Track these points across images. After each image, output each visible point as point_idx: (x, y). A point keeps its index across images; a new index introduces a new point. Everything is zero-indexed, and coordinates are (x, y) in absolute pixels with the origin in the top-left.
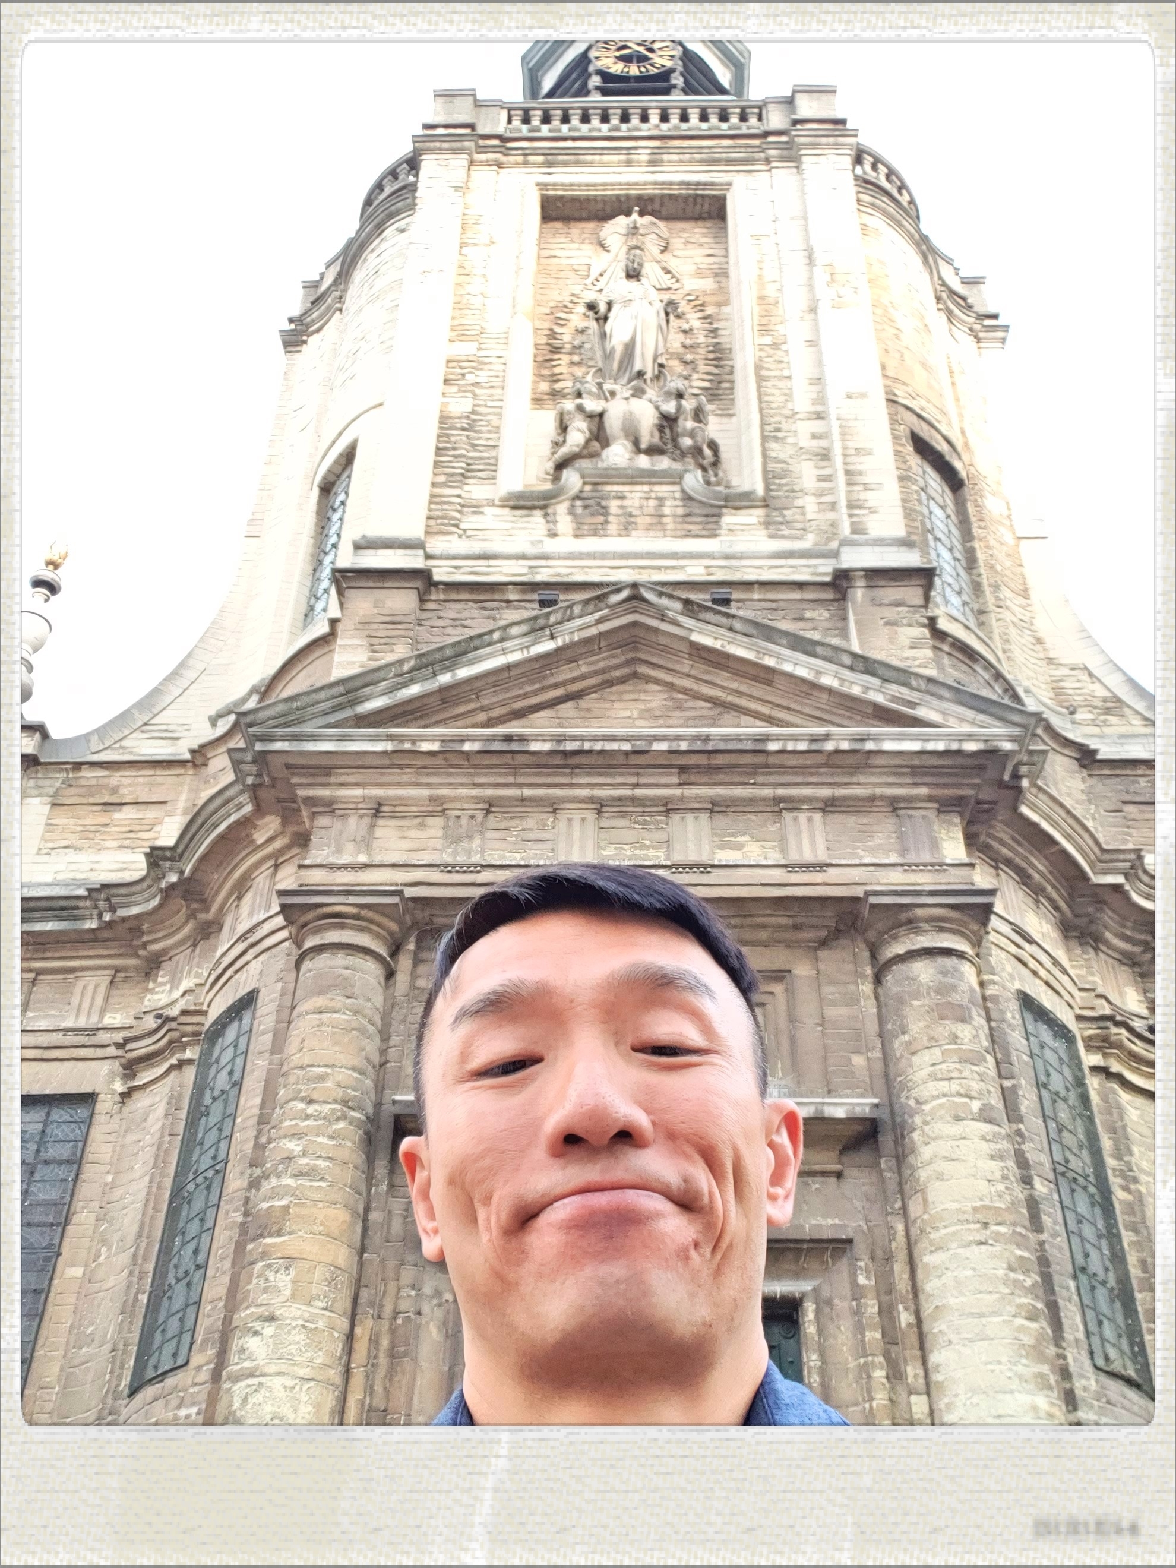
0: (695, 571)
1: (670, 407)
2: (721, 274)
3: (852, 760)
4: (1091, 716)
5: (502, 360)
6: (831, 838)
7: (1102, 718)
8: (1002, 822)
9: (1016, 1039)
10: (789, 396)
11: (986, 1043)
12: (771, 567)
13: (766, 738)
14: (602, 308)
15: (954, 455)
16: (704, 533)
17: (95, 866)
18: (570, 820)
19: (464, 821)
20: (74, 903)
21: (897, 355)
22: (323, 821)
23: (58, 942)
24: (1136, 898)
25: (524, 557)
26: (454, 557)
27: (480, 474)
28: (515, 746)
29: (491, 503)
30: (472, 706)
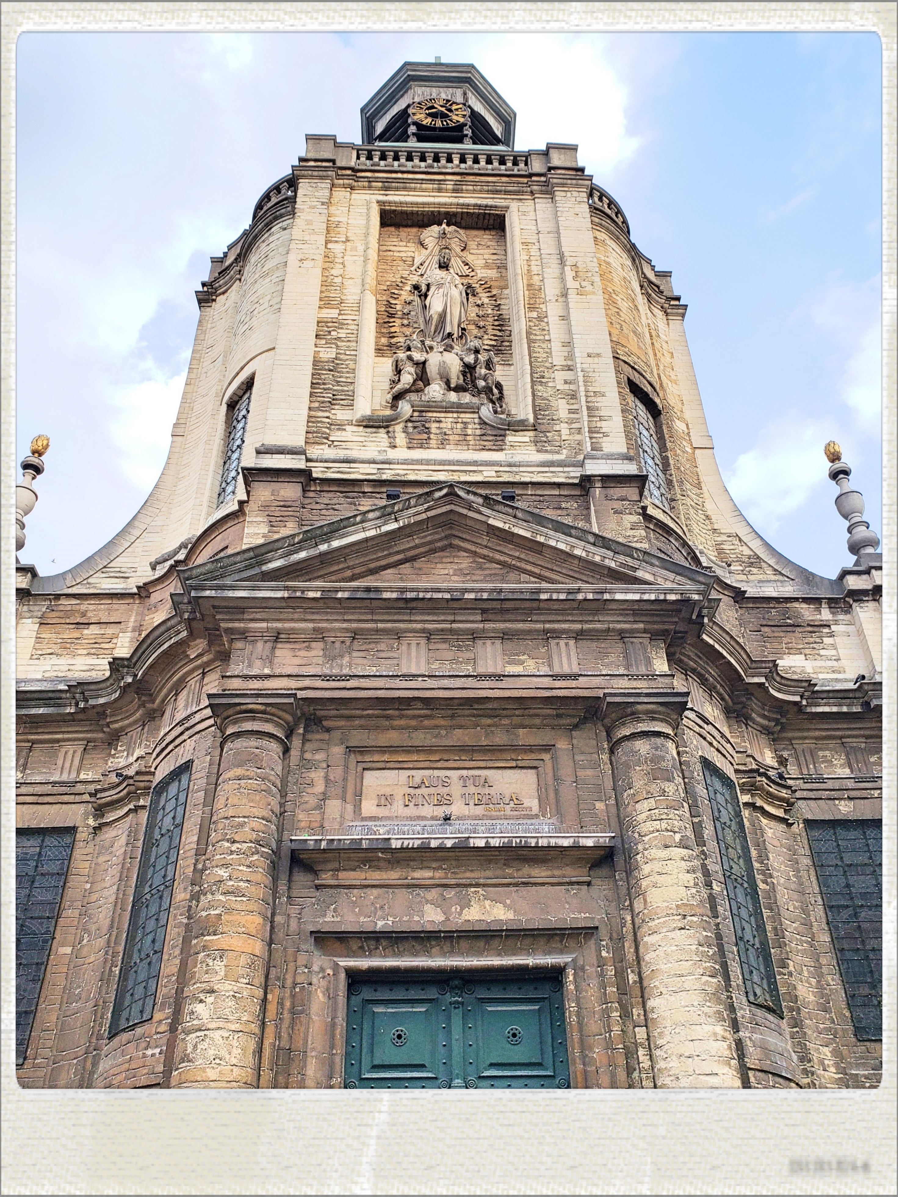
0: (489, 474)
1: (470, 359)
2: (502, 267)
3: (594, 605)
4: (741, 568)
5: (355, 322)
6: (580, 656)
7: (747, 569)
8: (689, 644)
9: (701, 790)
10: (549, 354)
11: (683, 795)
12: (539, 472)
13: (539, 591)
14: (424, 288)
15: (655, 394)
16: (494, 447)
17: (71, 667)
18: (409, 644)
19: (337, 645)
20: (58, 695)
21: (618, 326)
22: (239, 645)
23: (46, 722)
24: (772, 691)
25: (374, 462)
26: (326, 461)
27: (342, 402)
28: (372, 595)
29: (350, 423)
30: (341, 566)
